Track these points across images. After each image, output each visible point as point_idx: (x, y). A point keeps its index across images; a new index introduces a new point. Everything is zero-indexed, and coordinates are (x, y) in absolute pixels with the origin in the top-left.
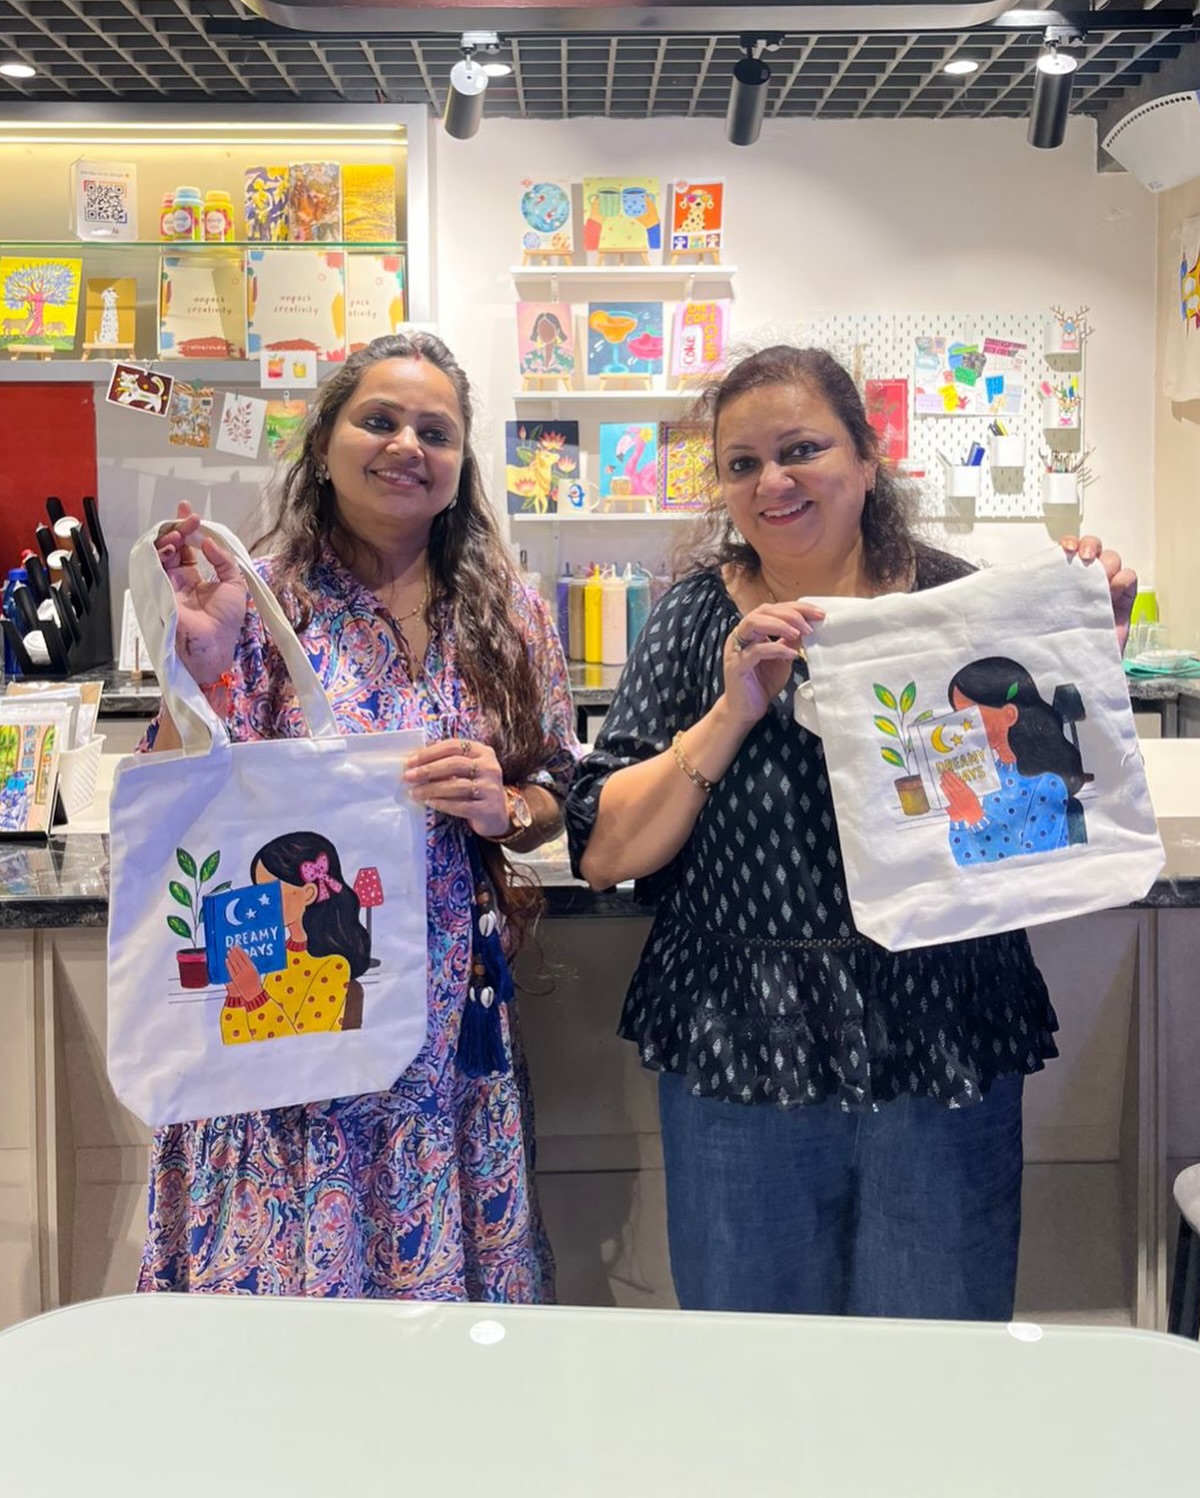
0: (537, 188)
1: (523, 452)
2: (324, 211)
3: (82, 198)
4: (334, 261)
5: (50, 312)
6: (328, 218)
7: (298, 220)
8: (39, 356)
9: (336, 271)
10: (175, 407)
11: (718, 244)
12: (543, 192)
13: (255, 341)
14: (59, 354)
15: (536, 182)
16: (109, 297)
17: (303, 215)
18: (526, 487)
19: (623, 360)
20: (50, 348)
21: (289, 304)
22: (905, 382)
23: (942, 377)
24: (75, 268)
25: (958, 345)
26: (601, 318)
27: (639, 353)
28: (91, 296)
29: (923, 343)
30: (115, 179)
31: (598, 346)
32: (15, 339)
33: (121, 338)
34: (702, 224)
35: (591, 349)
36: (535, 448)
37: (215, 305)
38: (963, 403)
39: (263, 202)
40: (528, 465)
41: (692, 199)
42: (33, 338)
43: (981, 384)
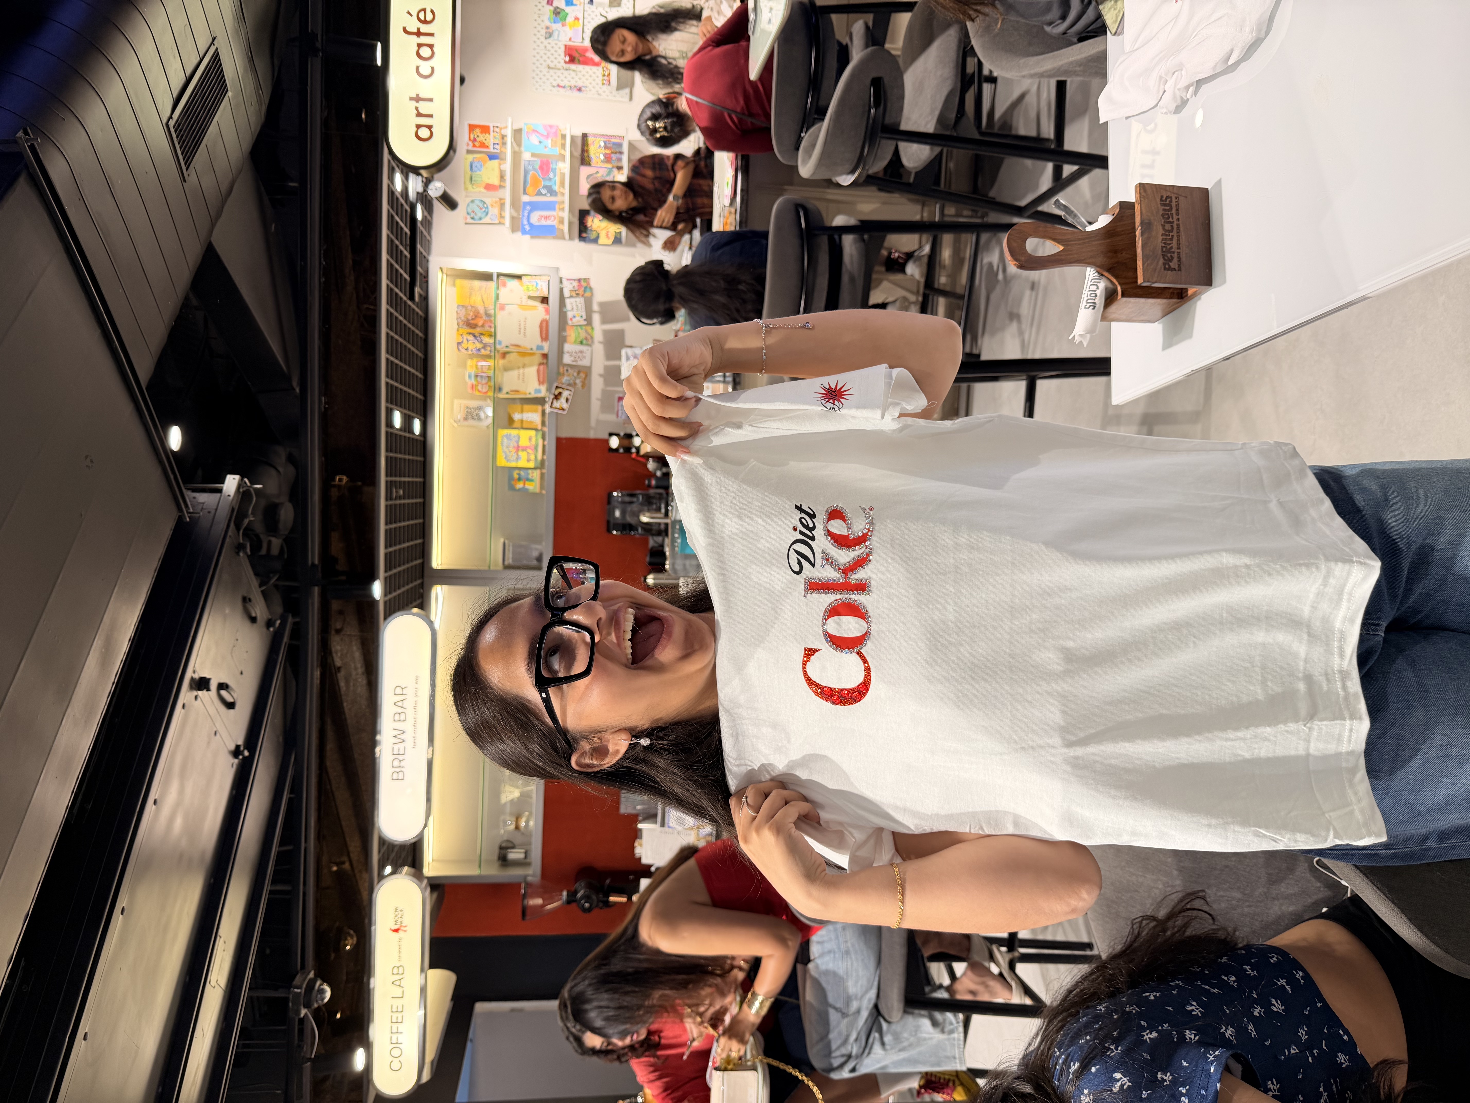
0: (468, 214)
1: (593, 236)
2: (478, 313)
3: (471, 422)
4: (502, 307)
5: (523, 442)
6: (482, 311)
7: (483, 326)
8: (544, 446)
9: (507, 307)
10: (569, 385)
11: (497, 127)
12: (470, 211)
13: (539, 348)
14: (543, 438)
15: (465, 214)
16: (517, 416)
17: (480, 324)
18: (610, 235)
19: (550, 179)
20: (540, 441)
21: (522, 331)
22: (565, 46)
23: (564, 28)
24: (502, 432)
25: (549, 19)
26: (530, 189)
27: (547, 172)
28: (516, 425)
29: (547, 36)
30: (462, 409)
31: (544, 191)
32: (536, 457)
33: (536, 411)
34: (487, 135)
35: (545, 195)
36: (591, 230)
37: (521, 371)
38: (577, 19)
39: (473, 345)
40: (599, 234)
41: (475, 140)
42: (536, 448)
43: (568, 9)
